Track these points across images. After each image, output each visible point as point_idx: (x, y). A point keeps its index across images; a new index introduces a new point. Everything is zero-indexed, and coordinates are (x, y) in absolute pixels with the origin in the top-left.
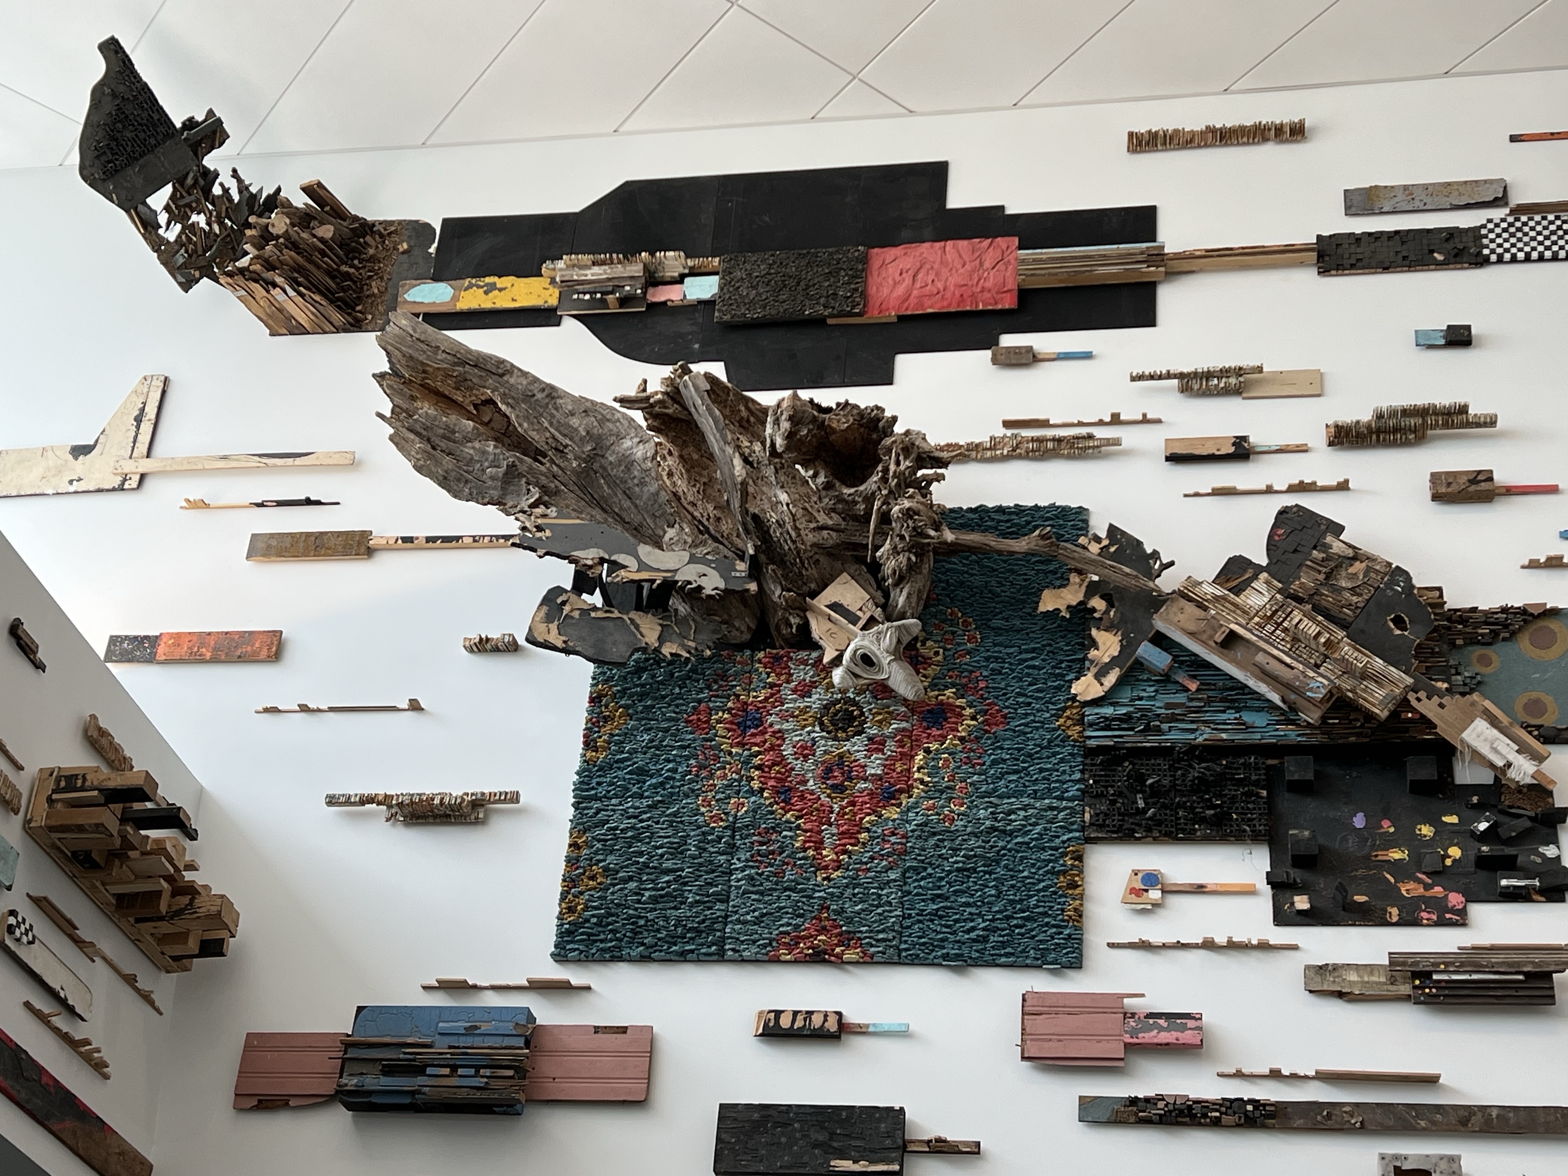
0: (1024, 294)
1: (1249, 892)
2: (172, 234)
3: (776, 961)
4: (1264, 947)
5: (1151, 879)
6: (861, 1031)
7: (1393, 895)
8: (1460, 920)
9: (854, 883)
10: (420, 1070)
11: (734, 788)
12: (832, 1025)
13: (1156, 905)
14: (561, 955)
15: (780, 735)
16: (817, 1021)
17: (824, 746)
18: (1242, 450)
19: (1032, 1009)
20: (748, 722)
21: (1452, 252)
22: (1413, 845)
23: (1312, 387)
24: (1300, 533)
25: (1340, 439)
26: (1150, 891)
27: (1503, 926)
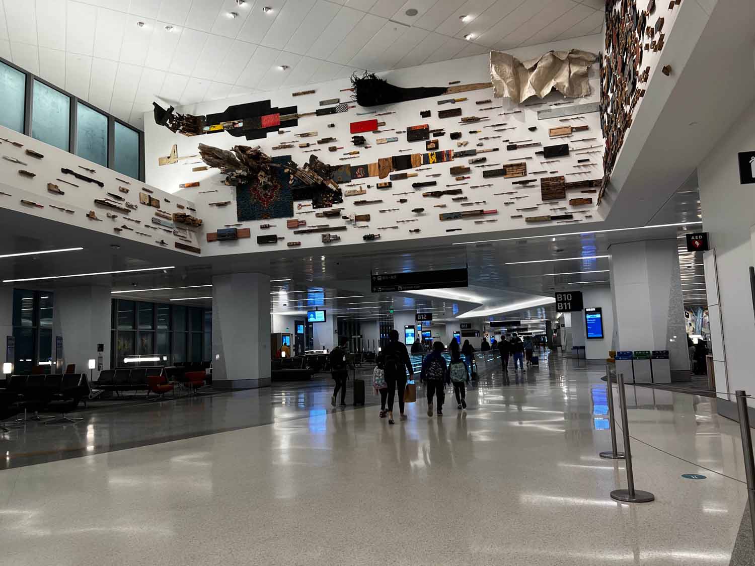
0: (281, 122)
1: (310, 205)
2: (171, 126)
3: (261, 219)
4: (312, 212)
5: (300, 205)
6: (271, 226)
7: (325, 204)
8: (332, 206)
9: (268, 209)
10: (225, 236)
11: (254, 198)
12: (268, 226)
13: (300, 208)
14: (238, 221)
15: (259, 191)
16: (266, 226)
17: (263, 192)
18: (308, 145)
19: (288, 222)
20: (255, 189)
21: (332, 111)
22: (327, 198)
23: (316, 134)
24: (313, 158)
25: (319, 142)
26: (300, 206)
27: (335, 207)
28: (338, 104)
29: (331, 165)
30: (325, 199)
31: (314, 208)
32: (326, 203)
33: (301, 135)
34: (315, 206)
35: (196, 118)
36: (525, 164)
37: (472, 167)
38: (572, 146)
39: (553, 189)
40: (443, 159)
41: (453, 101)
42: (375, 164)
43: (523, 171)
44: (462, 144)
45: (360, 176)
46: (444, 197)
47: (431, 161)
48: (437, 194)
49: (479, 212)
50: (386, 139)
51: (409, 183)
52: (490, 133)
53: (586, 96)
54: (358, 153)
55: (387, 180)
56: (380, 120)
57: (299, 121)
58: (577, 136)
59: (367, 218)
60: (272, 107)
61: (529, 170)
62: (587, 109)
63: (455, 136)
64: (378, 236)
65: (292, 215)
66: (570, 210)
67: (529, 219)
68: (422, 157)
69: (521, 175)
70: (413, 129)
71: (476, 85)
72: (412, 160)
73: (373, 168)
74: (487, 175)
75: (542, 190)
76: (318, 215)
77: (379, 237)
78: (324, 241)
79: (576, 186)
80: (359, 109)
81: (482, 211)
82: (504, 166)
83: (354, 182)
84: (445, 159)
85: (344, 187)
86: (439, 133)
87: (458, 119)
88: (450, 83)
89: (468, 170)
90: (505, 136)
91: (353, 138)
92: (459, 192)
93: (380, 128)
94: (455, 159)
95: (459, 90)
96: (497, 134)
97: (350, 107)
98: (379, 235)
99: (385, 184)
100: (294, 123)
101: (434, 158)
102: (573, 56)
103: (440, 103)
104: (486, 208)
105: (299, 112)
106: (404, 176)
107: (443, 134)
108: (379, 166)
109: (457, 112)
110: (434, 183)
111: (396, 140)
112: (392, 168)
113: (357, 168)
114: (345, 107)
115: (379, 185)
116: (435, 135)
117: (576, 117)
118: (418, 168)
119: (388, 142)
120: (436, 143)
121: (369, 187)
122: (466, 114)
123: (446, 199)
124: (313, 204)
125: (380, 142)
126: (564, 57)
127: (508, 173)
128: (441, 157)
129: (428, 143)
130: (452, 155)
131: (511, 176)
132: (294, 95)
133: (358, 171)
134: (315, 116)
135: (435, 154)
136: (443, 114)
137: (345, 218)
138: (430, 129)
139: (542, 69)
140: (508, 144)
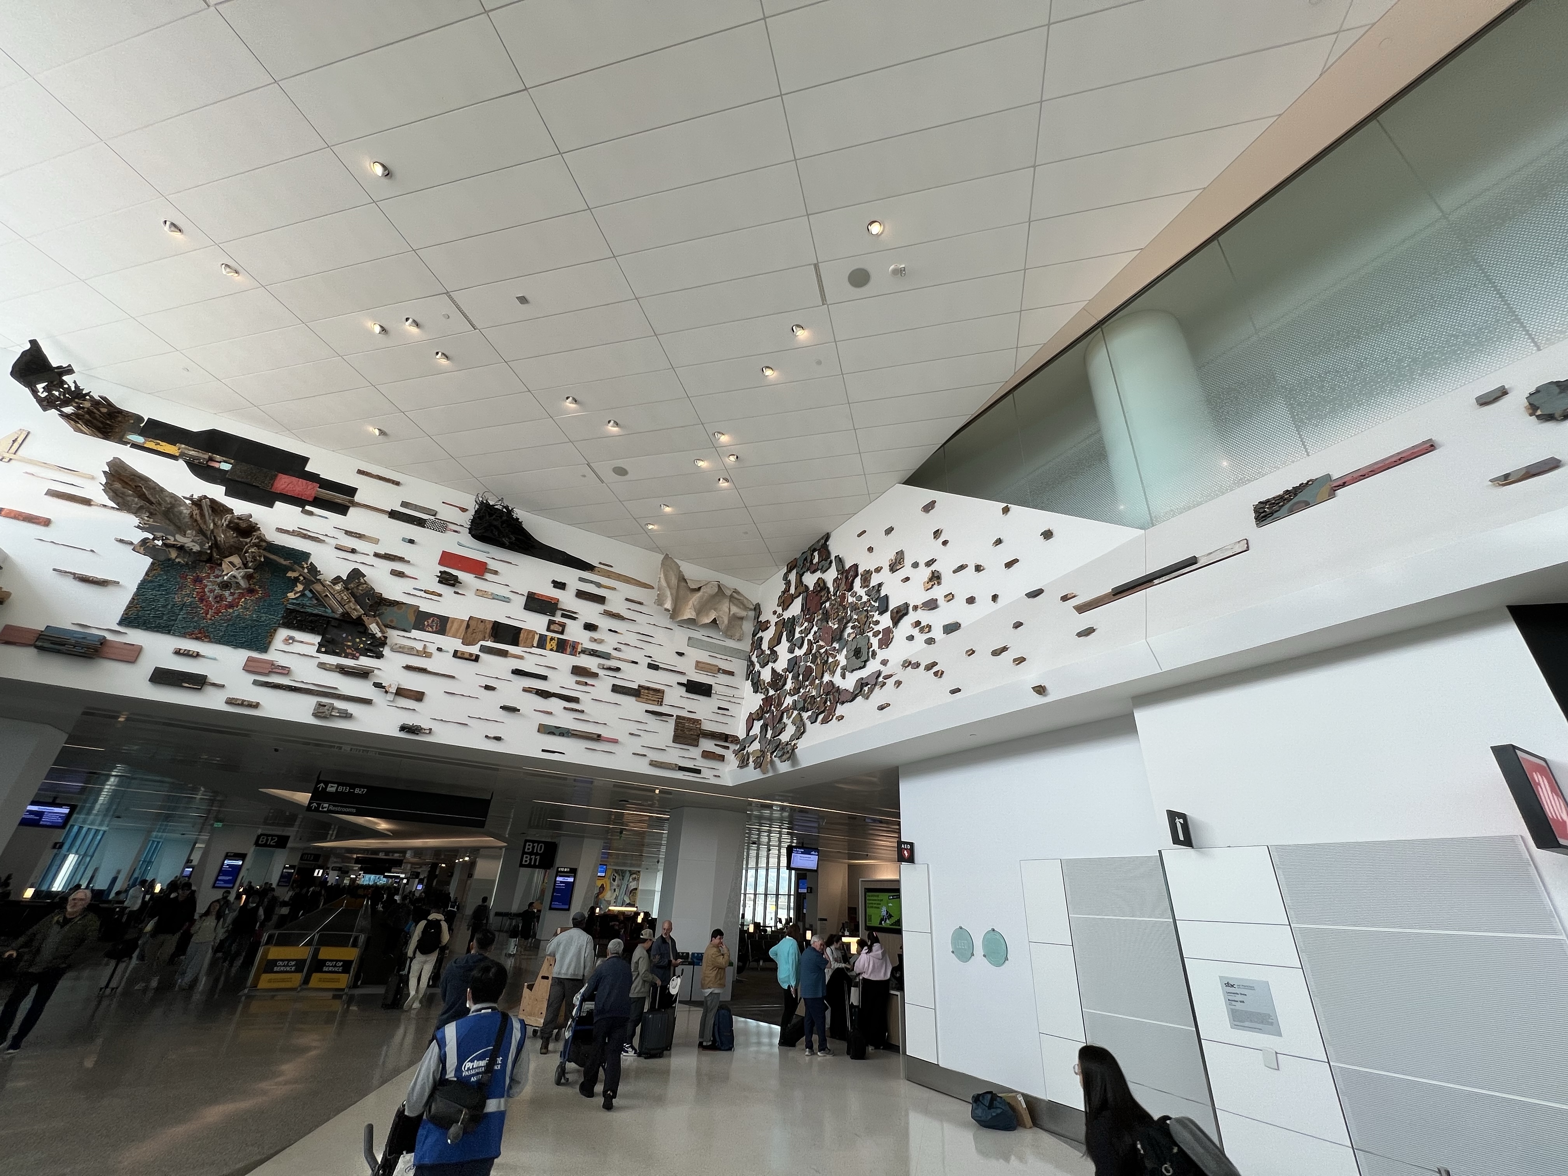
0: (315, 498)
1: (314, 645)
2: (43, 395)
3: (185, 637)
4: (312, 656)
5: (292, 638)
6: (203, 657)
7: (345, 652)
8: (357, 659)
9: (213, 624)
10: (64, 645)
11: (188, 595)
12: (195, 654)
13: (290, 643)
14: (120, 623)
15: (206, 586)
16: (191, 653)
17: (218, 591)
18: (353, 551)
19: (250, 660)
20: (198, 580)
21: (421, 523)
22: (354, 642)
23: (376, 541)
24: (356, 574)
25: (377, 555)
26: (290, 640)
27: (365, 662)
28: (432, 518)
29: (385, 596)
30: (349, 644)
31: (318, 651)
32: (348, 651)
33: (346, 531)
34: (323, 650)
35: (120, 412)
36: (663, 692)
37: (601, 673)
38: (716, 689)
39: (687, 733)
40: (566, 650)
41: (599, 585)
42: (463, 621)
43: (660, 700)
44: (595, 640)
45: (430, 629)
46: (554, 700)
47: (548, 646)
48: (545, 694)
49: (595, 736)
50: (492, 594)
51: (507, 665)
52: (632, 639)
53: (738, 640)
54: (440, 595)
55: (474, 650)
56: (492, 565)
57: (352, 511)
58: (723, 678)
59: (419, 696)
60: (306, 469)
61: (666, 701)
62: (735, 653)
63: (590, 627)
64: (428, 732)
65: (265, 649)
66: (700, 763)
67: (654, 763)
68: (537, 637)
69: (656, 703)
70: (536, 597)
71: (629, 579)
72: (522, 635)
73: (455, 625)
74: (616, 689)
75: (676, 730)
76: (322, 666)
77: (430, 733)
78: (316, 715)
79: (713, 735)
80: (465, 537)
81: (599, 736)
82: (639, 686)
83: (415, 633)
84: (569, 650)
85: (395, 637)
86: (570, 616)
87: (600, 608)
88: (600, 563)
89: (595, 675)
90: (650, 650)
91: (440, 572)
92: (576, 700)
93: (488, 576)
94: (582, 655)
95: (610, 575)
96: (639, 644)
97: (451, 530)
98: (430, 729)
99: (471, 655)
100: (342, 510)
101: (554, 644)
102: (735, 595)
103: (581, 579)
104: (604, 733)
105: (357, 498)
106: (504, 654)
107: (574, 619)
108: (468, 626)
109: (601, 600)
110: (544, 678)
111: (507, 600)
112: (487, 636)
113: (428, 615)
114: (442, 526)
115: (459, 654)
116: (563, 616)
117: (726, 657)
118: (528, 650)
119: (493, 599)
120: (563, 626)
121: (439, 649)
122: (609, 607)
123: (556, 705)
124: (321, 645)
125: (480, 593)
126: (728, 593)
127: (642, 696)
128: (562, 646)
129: (551, 622)
130: (579, 650)
131: (644, 700)
132: (360, 472)
133: (430, 621)
134: (386, 517)
135: (556, 639)
136: (581, 594)
137: (378, 685)
138: (559, 606)
139: (706, 595)
140: (649, 660)
